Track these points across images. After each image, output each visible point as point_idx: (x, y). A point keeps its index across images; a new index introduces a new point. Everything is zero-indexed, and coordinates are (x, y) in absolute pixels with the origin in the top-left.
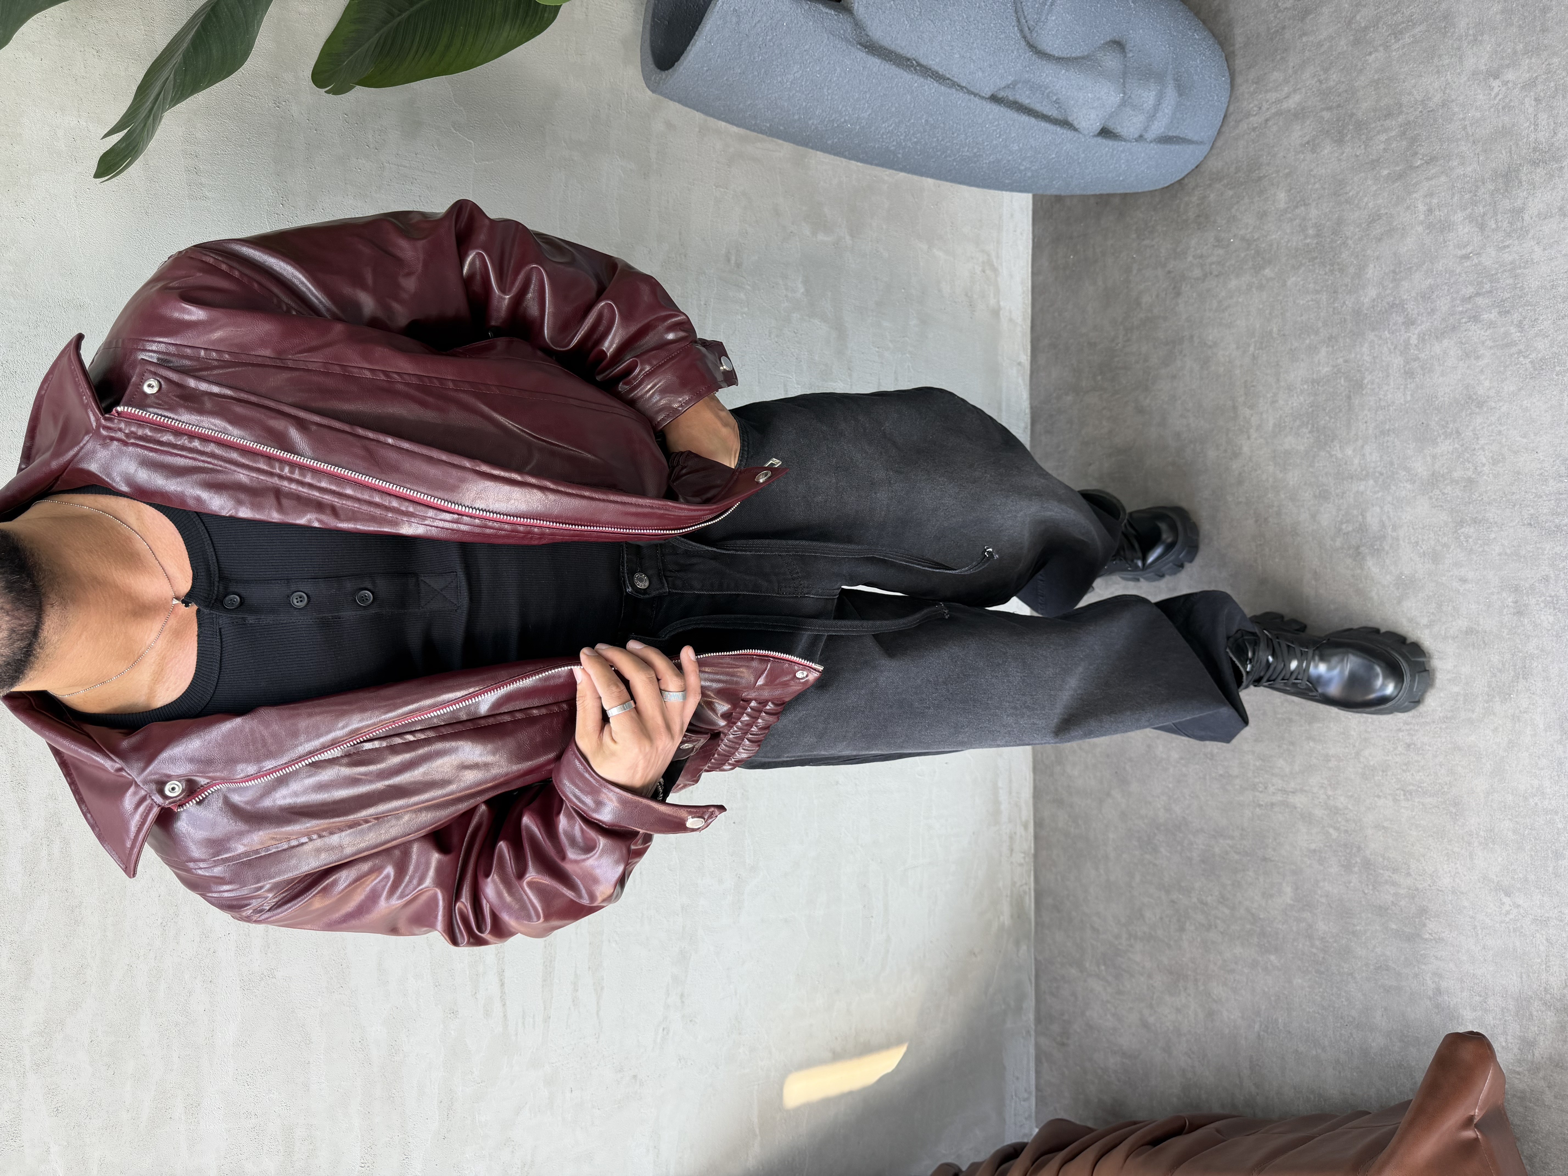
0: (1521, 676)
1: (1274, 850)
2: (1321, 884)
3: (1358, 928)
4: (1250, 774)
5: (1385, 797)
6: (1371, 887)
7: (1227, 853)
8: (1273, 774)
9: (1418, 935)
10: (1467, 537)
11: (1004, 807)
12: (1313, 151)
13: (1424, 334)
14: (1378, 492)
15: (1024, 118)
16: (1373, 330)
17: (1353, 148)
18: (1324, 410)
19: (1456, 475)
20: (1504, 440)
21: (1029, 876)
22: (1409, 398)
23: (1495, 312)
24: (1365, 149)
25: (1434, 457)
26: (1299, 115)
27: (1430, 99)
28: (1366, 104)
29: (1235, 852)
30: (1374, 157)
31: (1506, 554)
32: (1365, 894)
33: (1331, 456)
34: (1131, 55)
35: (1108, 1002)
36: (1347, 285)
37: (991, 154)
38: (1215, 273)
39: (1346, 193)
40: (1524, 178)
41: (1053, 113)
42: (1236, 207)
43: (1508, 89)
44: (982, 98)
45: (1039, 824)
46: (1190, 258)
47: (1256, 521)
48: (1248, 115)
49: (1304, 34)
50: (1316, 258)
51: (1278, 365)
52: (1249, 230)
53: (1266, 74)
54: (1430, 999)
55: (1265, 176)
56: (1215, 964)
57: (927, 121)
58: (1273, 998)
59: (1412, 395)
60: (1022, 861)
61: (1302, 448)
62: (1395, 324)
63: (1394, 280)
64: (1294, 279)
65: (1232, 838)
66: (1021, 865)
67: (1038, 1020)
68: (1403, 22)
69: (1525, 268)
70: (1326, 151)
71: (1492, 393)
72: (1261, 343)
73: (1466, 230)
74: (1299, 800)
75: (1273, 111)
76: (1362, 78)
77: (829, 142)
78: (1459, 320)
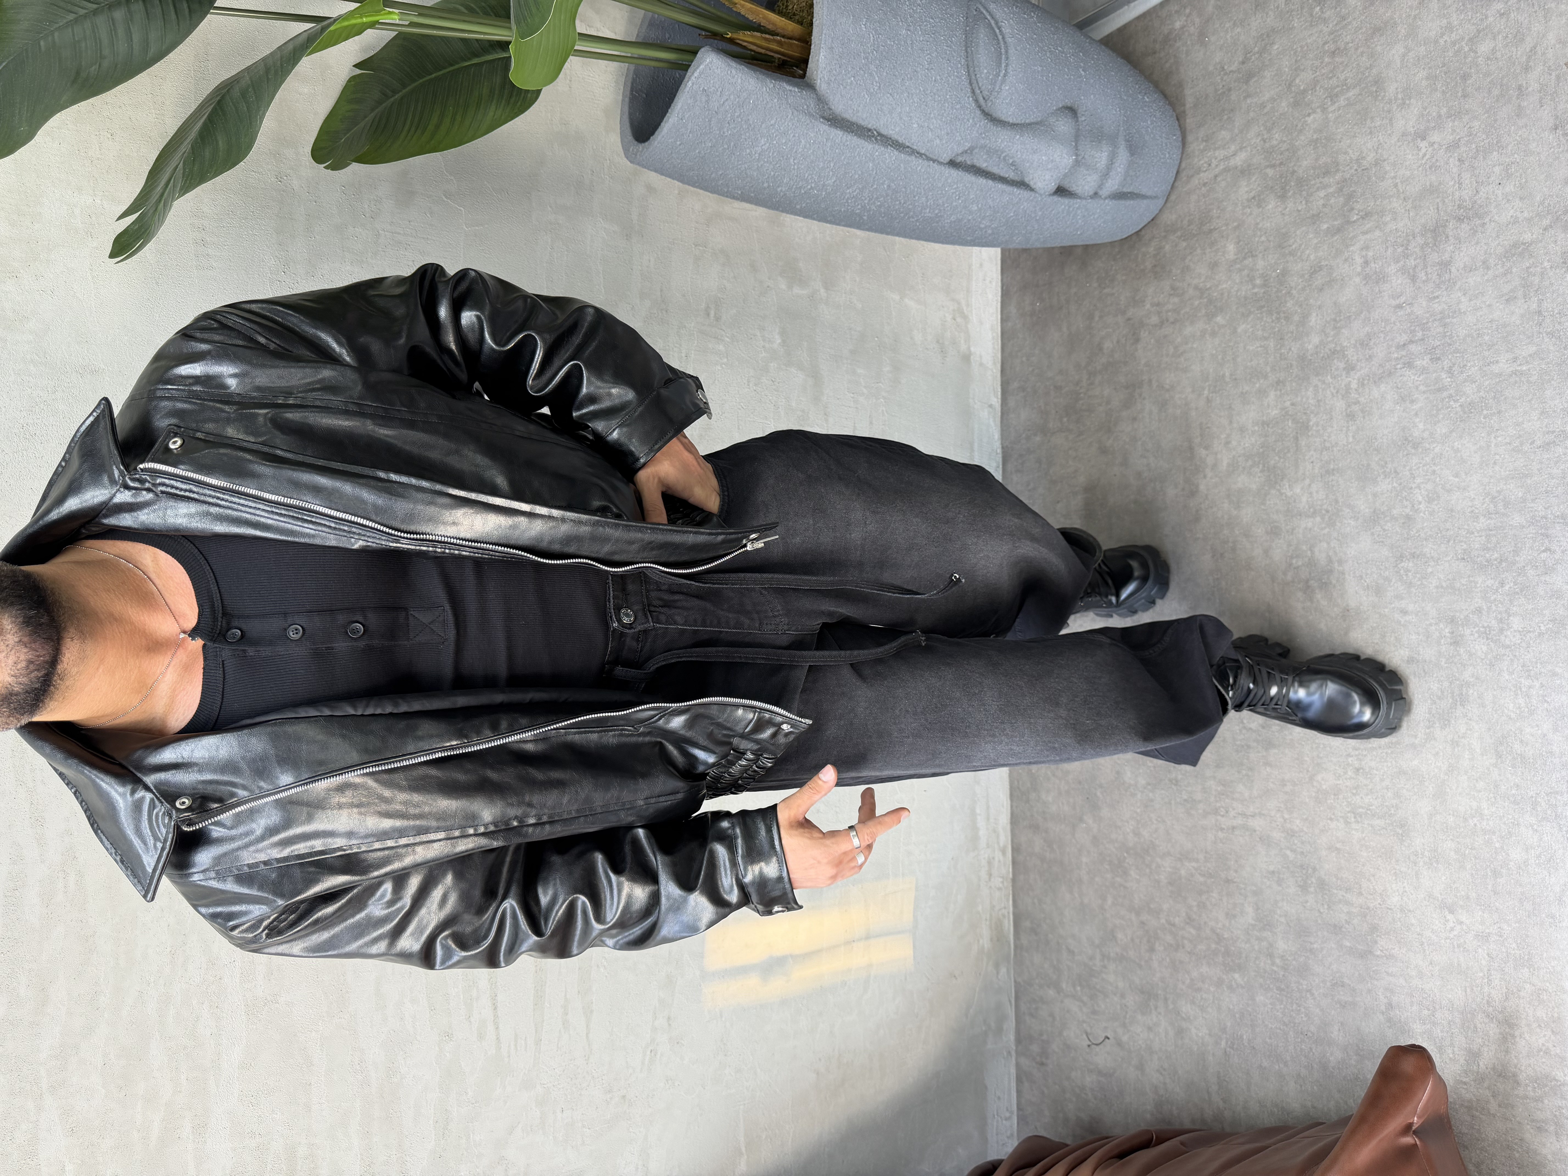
0: (1458, 703)
1: (1236, 871)
2: (1280, 904)
3: (1315, 946)
4: (1212, 799)
5: (1338, 820)
6: (1326, 907)
7: (1192, 875)
8: (1233, 799)
9: (1371, 952)
10: (1407, 571)
11: (982, 833)
12: (1259, 206)
13: (1363, 380)
14: (1325, 528)
15: (982, 181)
16: (1317, 375)
17: (1295, 203)
18: (1274, 450)
19: (1395, 512)
20: (1438, 479)
21: (1008, 900)
22: (1351, 439)
23: (1427, 358)
24: (1306, 204)
25: (1375, 495)
26: (1245, 171)
27: (1364, 158)
28: (1305, 163)
29: (1200, 874)
30: (1315, 212)
31: (1442, 587)
32: (1321, 913)
33: (1282, 494)
34: (1083, 119)
35: (1084, 1022)
36: (1292, 333)
37: (951, 215)
38: (1171, 320)
39: (1290, 246)
40: (1451, 233)
41: (1011, 175)
42: (1189, 258)
43: (1434, 150)
44: (941, 163)
45: (1016, 849)
46: (1148, 306)
47: (1213, 556)
48: (1199, 171)
49: (1248, 96)
50: (1263, 307)
51: (1230, 407)
52: (1202, 279)
53: (1214, 133)
54: (1383, 1013)
55: (1215, 229)
56: (1183, 983)
57: (889, 186)
58: (1237, 1016)
59: (1353, 437)
60: (1001, 885)
61: (1254, 487)
62: (1337, 369)
63: (1335, 328)
64: (1244, 326)
65: (1197, 861)
66: (1000, 889)
67: (1018, 1041)
68: (1338, 86)
69: (1453, 317)
70: (1270, 206)
71: (1426, 435)
72: (1215, 387)
73: (1399, 282)
74: (1257, 823)
75: (1222, 167)
76: (1303, 138)
77: (798, 207)
78: (1395, 366)
